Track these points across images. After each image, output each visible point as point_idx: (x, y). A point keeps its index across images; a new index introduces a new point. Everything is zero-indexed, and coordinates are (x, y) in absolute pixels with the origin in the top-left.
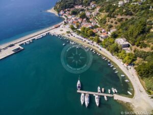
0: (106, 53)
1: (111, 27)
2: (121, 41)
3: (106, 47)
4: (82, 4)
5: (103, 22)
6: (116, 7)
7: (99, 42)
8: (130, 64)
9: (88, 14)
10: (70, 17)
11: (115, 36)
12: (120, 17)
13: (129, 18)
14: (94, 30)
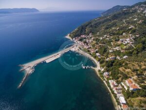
0: (92, 58)
1: (96, 48)
2: (98, 54)
3: (92, 56)
4: (85, 34)
5: (94, 46)
6: (99, 40)
7: (90, 54)
8: (99, 61)
9: (87, 41)
10: (78, 42)
11: (97, 52)
12: (100, 44)
13: (104, 45)
14: (89, 50)
